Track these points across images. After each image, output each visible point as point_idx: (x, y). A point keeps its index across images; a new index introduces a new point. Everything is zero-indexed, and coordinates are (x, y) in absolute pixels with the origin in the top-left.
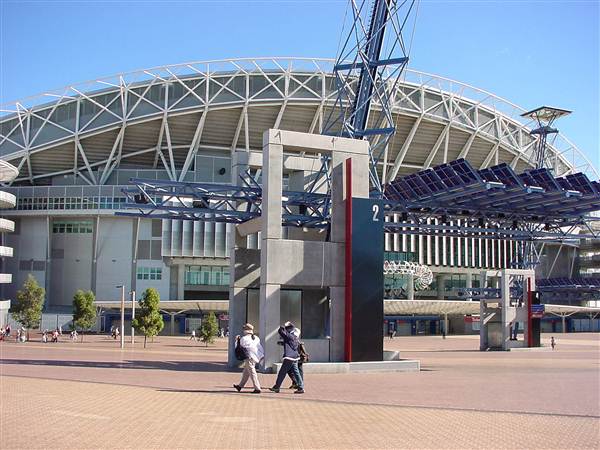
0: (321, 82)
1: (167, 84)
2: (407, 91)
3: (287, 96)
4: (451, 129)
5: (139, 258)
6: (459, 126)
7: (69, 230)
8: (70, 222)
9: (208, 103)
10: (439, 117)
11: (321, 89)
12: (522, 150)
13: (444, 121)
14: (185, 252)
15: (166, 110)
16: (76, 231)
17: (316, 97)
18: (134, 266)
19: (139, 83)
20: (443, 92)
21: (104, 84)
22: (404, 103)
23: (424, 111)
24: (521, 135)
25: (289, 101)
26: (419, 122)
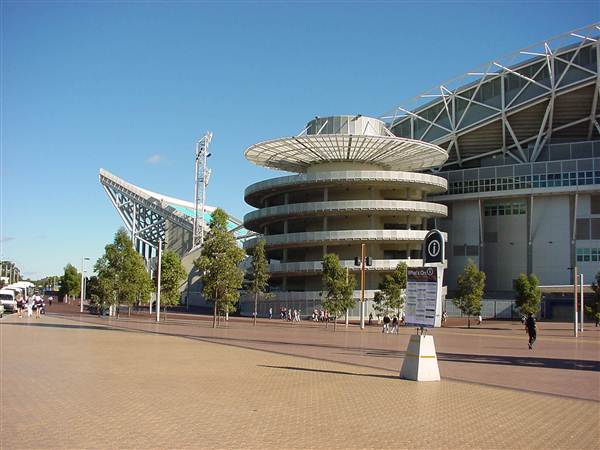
7: (502, 213)
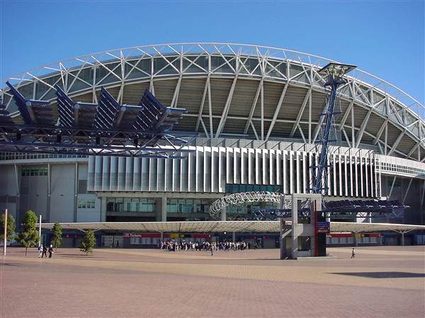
0: (208, 61)
1: (95, 68)
2: (275, 64)
3: (182, 72)
4: (313, 91)
5: (79, 193)
6: (319, 89)
8: (33, 169)
9: (124, 79)
10: (302, 83)
11: (207, 66)
12: (373, 106)
13: (306, 85)
14: (104, 188)
15: (94, 86)
16: (36, 174)
17: (204, 71)
18: (76, 199)
19: (74, 68)
20: (302, 63)
21: (50, 69)
22: (273, 73)
23: (290, 78)
24: (372, 94)
25: (183, 76)
26: (286, 87)
